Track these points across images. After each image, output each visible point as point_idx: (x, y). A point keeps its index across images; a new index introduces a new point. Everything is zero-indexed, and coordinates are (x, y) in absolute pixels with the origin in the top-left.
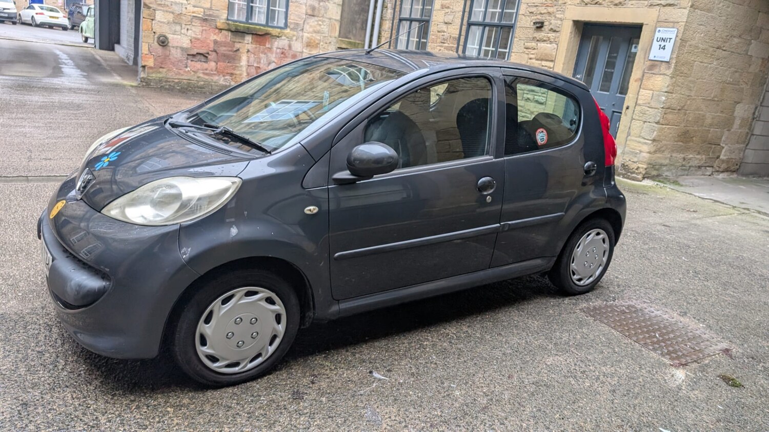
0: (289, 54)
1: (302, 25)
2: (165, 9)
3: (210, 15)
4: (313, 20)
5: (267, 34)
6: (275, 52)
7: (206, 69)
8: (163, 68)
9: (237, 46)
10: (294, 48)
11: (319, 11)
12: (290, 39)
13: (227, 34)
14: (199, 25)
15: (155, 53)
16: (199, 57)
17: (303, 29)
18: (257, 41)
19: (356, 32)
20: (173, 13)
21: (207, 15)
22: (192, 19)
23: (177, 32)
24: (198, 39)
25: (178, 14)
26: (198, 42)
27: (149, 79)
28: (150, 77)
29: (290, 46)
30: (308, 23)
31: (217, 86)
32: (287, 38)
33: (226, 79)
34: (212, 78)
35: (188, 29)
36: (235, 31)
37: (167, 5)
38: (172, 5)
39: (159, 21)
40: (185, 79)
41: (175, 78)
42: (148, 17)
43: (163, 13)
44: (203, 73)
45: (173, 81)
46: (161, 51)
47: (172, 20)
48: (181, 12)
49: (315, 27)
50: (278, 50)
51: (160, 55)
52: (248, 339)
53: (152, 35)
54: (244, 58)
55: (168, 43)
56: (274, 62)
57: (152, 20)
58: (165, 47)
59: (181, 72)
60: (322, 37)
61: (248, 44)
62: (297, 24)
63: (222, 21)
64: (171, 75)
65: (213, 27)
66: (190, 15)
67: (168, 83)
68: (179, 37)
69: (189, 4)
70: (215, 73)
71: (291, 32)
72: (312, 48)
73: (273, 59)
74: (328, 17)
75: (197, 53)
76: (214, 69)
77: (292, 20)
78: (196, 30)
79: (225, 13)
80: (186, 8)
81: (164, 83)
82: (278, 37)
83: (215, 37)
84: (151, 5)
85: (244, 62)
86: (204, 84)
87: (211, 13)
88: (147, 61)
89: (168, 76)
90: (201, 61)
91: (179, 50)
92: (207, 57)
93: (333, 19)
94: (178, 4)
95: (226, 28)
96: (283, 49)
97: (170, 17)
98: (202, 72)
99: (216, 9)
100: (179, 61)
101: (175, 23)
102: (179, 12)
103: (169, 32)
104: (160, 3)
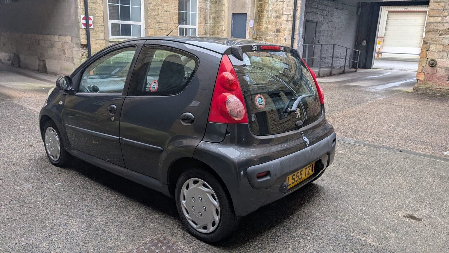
2: (437, 43)
8: (430, 81)
20: (443, 45)
23: (444, 57)
25: (447, 45)
28: (420, 87)
37: (439, 40)
38: (443, 39)
39: (432, 51)
40: (445, 89)
41: (437, 88)
42: (425, 49)
43: (435, 46)
45: (436, 90)
46: (430, 70)
47: (441, 49)
51: (430, 73)
53: (425, 60)
55: (436, 65)
57: (427, 51)
58: (433, 68)
59: (443, 84)
64: (435, 86)
67: (432, 91)
68: (446, 60)
81: (429, 91)
84: (428, 42)
88: (420, 77)
89: (433, 87)
91: (444, 69)
97: (441, 48)
100: (443, 76)
101: (443, 51)
102: (447, 43)
103: (438, 58)
104: (434, 39)
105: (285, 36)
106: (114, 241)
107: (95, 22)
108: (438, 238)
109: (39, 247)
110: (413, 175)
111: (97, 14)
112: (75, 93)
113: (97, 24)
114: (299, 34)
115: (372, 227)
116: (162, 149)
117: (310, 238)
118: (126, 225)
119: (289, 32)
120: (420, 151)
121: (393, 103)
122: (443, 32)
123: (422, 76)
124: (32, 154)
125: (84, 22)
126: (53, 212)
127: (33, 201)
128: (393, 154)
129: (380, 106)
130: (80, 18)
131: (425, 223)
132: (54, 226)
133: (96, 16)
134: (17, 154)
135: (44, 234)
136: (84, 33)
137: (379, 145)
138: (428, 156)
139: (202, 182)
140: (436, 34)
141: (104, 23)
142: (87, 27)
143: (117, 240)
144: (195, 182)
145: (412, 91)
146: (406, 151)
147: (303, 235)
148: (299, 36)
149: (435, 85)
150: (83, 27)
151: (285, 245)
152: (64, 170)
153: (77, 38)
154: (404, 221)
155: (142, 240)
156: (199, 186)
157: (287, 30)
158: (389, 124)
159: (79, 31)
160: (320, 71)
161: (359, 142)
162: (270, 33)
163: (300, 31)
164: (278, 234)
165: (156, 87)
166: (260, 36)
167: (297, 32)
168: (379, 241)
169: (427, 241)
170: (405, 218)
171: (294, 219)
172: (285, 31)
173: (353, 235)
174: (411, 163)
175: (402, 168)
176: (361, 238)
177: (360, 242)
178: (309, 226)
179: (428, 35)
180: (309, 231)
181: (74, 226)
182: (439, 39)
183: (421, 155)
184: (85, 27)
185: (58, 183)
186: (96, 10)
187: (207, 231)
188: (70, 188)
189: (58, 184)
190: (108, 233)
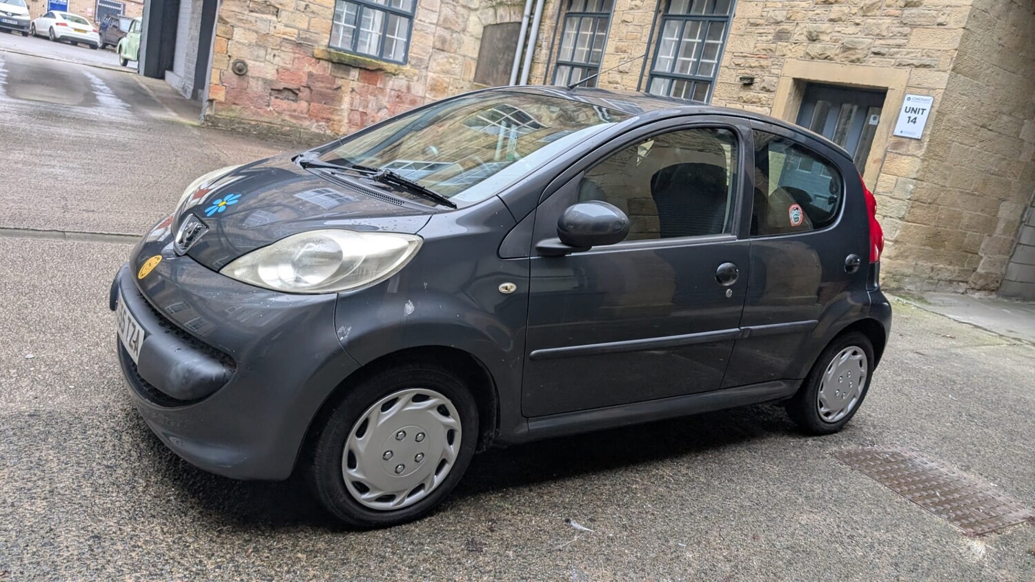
0: (407, 98)
1: (427, 62)
2: (247, 26)
3: (306, 39)
4: (441, 56)
5: (380, 70)
6: (388, 94)
7: (295, 111)
8: (237, 104)
9: (339, 82)
10: (413, 91)
11: (451, 44)
12: (409, 79)
13: (326, 66)
14: (291, 50)
15: (227, 83)
16: (286, 93)
17: (427, 67)
18: (365, 79)
19: (497, 77)
20: (257, 32)
21: (302, 39)
22: (281, 42)
23: (260, 57)
24: (288, 70)
25: (264, 35)
26: (286, 74)
27: (216, 118)
28: (219, 115)
29: (409, 88)
30: (435, 60)
31: (307, 133)
32: (406, 76)
33: (320, 126)
34: (301, 123)
35: (274, 56)
36: (338, 63)
37: (251, 21)
38: (256, 21)
39: (237, 42)
40: (265, 122)
41: (251, 119)
42: (222, 35)
43: (243, 32)
44: (290, 115)
45: (249, 124)
46: (236, 82)
47: (254, 41)
48: (267, 31)
49: (444, 65)
50: (393, 93)
51: (235, 86)
52: (410, 462)
53: (226, 59)
54: (346, 100)
55: (247, 71)
56: (386, 107)
57: (229, 39)
58: (242, 77)
59: (261, 111)
60: (452, 79)
61: (353, 80)
62: (421, 60)
63: (321, 48)
64: (246, 115)
65: (309, 54)
66: (280, 37)
67: (242, 126)
68: (262, 64)
69: (279, 22)
70: (305, 116)
71: (412, 70)
72: (437, 92)
73: (386, 104)
74: (462, 53)
75: (284, 88)
76: (305, 111)
77: (414, 53)
78: (286, 58)
79: (326, 38)
80: (275, 27)
81: (237, 125)
82: (394, 75)
83: (311, 69)
84: (228, 20)
85: (345, 105)
86: (290, 131)
87: (308, 36)
88: (217, 94)
89: (243, 116)
90: (288, 99)
91: (260, 83)
92: (297, 94)
93: (468, 57)
94: (265, 21)
95: (325, 58)
96: (399, 91)
97: (253, 38)
98: (289, 113)
99: (315, 31)
100: (260, 96)
101: (258, 45)
102: (265, 31)
103: (249, 57)
104: (241, 17)
122: (255, 6)
123: (221, 92)
140: (242, 7)
149: (246, 113)
179: (228, 5)
182: (250, 18)
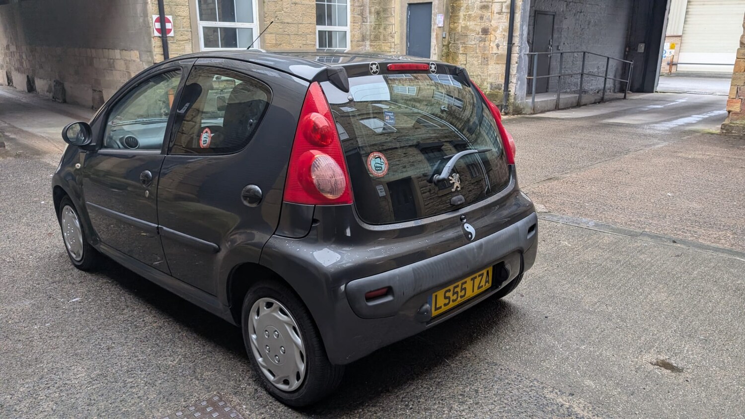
27: (731, 126)
28: (734, 124)
88: (733, 106)
105: (497, 41)
106: (137, 400)
107: (177, 25)
108: (705, 406)
109: (14, 409)
110: (686, 287)
111: (179, 13)
112: (98, 150)
113: (180, 30)
114: (522, 35)
115: (588, 382)
116: (217, 247)
117: (472, 402)
118: (164, 373)
119: (503, 33)
120: (710, 241)
121: (680, 154)
123: (737, 104)
124: (48, 248)
125: (158, 25)
126: (52, 349)
127: (26, 329)
128: (658, 247)
129: (655, 160)
130: (151, 19)
131: (688, 376)
132: (47, 374)
133: (177, 16)
134: (24, 248)
135: (27, 388)
136: (159, 44)
137: (638, 230)
138: (723, 251)
139: (277, 306)
141: (191, 27)
142: (162, 35)
143: (141, 399)
144: (269, 305)
145: (718, 131)
146: (683, 242)
147: (461, 395)
148: (521, 38)
150: (156, 34)
151: (424, 413)
152: (89, 276)
153: (148, 53)
154: (649, 373)
155: (183, 400)
156: (273, 311)
157: (501, 29)
158: (663, 193)
159: (150, 41)
160: (558, 99)
161: (602, 225)
162: (472, 34)
163: (522, 30)
164: (418, 393)
165: (208, 140)
166: (455, 41)
167: (517, 33)
168: (594, 409)
169: (683, 409)
170: (652, 367)
171: (452, 365)
172: (498, 32)
173: (551, 397)
174: (687, 263)
175: (668, 273)
176: (564, 403)
177: (559, 411)
178: (475, 378)
180: (473, 388)
181: (80, 373)
183: (710, 249)
184: (160, 35)
185: (75, 298)
186: (177, 5)
187: (289, 388)
188: (91, 308)
189: (74, 300)
190: (131, 387)
